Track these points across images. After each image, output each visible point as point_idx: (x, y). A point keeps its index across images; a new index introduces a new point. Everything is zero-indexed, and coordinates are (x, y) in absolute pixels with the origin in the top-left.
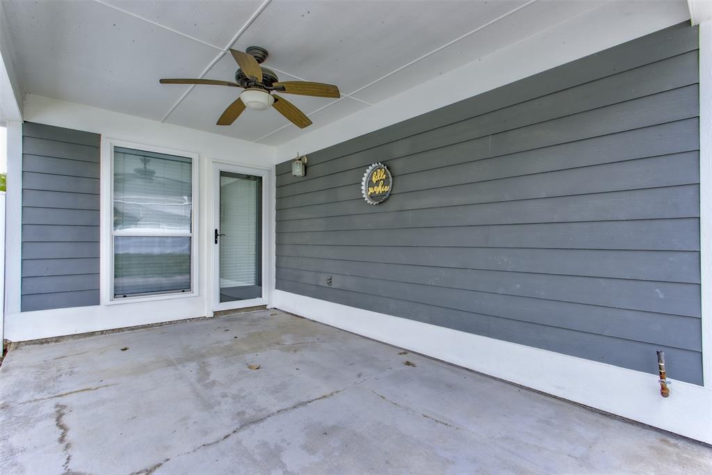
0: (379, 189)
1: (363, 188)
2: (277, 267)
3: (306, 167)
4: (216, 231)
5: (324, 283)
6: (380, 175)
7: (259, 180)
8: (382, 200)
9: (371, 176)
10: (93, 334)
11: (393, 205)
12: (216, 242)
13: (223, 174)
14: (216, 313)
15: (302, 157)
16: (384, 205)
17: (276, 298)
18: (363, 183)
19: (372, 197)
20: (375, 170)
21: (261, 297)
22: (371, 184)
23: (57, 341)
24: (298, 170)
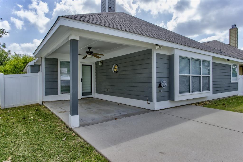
0: (116, 70)
1: (113, 69)
2: (96, 88)
3: (102, 63)
4: (81, 79)
5: (106, 91)
6: (116, 67)
7: (91, 66)
8: (116, 72)
9: (114, 67)
10: (57, 101)
11: (118, 73)
12: (81, 81)
13: (83, 65)
14: (82, 98)
15: (101, 61)
16: (117, 73)
17: (95, 95)
18: (113, 68)
19: (115, 71)
20: (115, 66)
21: (92, 95)
22: (114, 69)
23: (51, 102)
24: (100, 64)
